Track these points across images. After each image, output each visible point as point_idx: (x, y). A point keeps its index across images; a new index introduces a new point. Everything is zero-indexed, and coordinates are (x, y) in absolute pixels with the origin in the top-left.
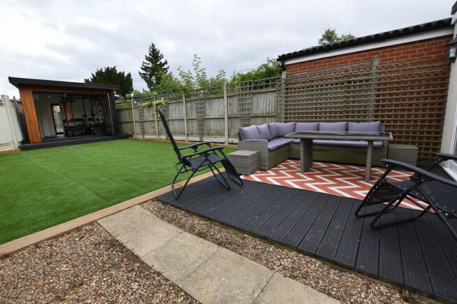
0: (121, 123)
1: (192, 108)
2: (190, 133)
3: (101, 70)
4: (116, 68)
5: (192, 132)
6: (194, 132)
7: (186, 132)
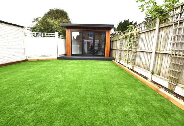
0: (112, 50)
1: (167, 37)
2: (156, 71)
3: (121, 22)
4: (129, 20)
5: (160, 71)
6: (163, 72)
7: (151, 69)
